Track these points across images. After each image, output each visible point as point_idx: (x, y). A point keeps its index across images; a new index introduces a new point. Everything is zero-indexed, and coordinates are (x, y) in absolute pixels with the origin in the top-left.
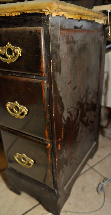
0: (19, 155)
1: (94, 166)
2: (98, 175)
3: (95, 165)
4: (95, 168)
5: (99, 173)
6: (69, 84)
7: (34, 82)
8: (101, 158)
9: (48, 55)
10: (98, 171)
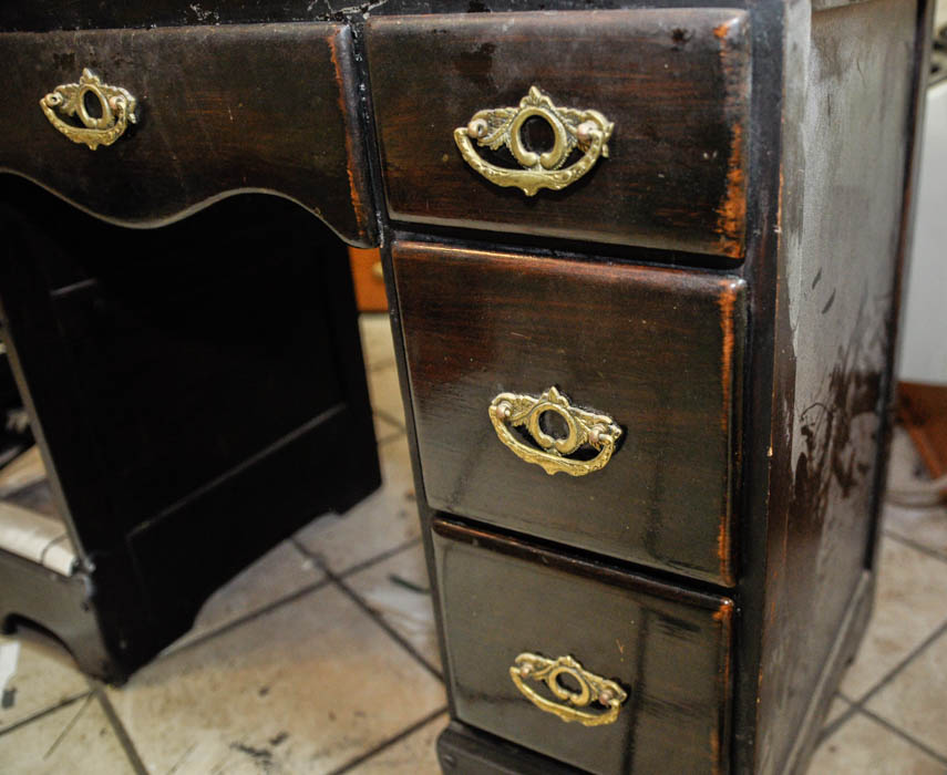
0: (536, 664)
1: (868, 697)
2: (904, 744)
3: (875, 690)
4: (874, 706)
5: (902, 735)
6: (814, 286)
7: (673, 289)
8: (902, 656)
9: (763, 152)
10: (897, 723)
